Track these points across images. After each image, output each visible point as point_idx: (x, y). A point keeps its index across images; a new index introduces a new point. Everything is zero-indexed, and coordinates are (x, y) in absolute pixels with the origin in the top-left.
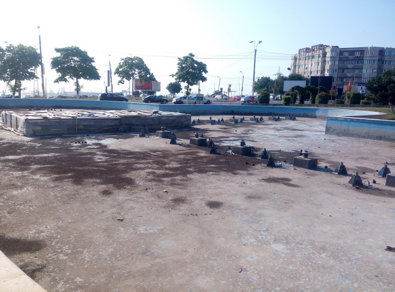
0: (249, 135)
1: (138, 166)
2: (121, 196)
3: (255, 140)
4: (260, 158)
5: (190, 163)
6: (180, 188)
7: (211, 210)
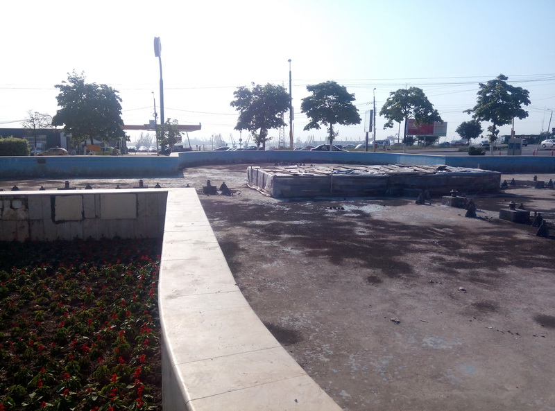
1: (417, 246)
2: (394, 287)
5: (501, 249)
6: (487, 288)
7: (544, 330)
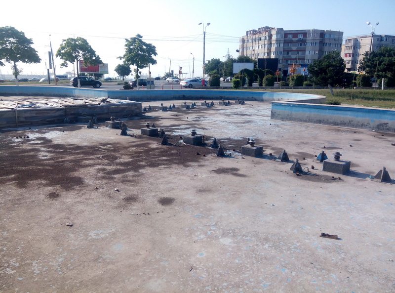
0: (200, 122)
1: (87, 162)
2: (69, 198)
3: (206, 127)
4: (211, 148)
5: (142, 156)
6: (132, 185)
7: (163, 207)
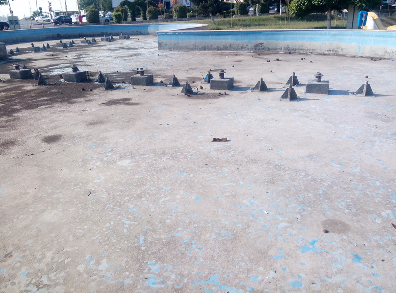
0: (82, 60)
3: (89, 64)
4: (98, 83)
6: (7, 130)
7: (49, 145)
